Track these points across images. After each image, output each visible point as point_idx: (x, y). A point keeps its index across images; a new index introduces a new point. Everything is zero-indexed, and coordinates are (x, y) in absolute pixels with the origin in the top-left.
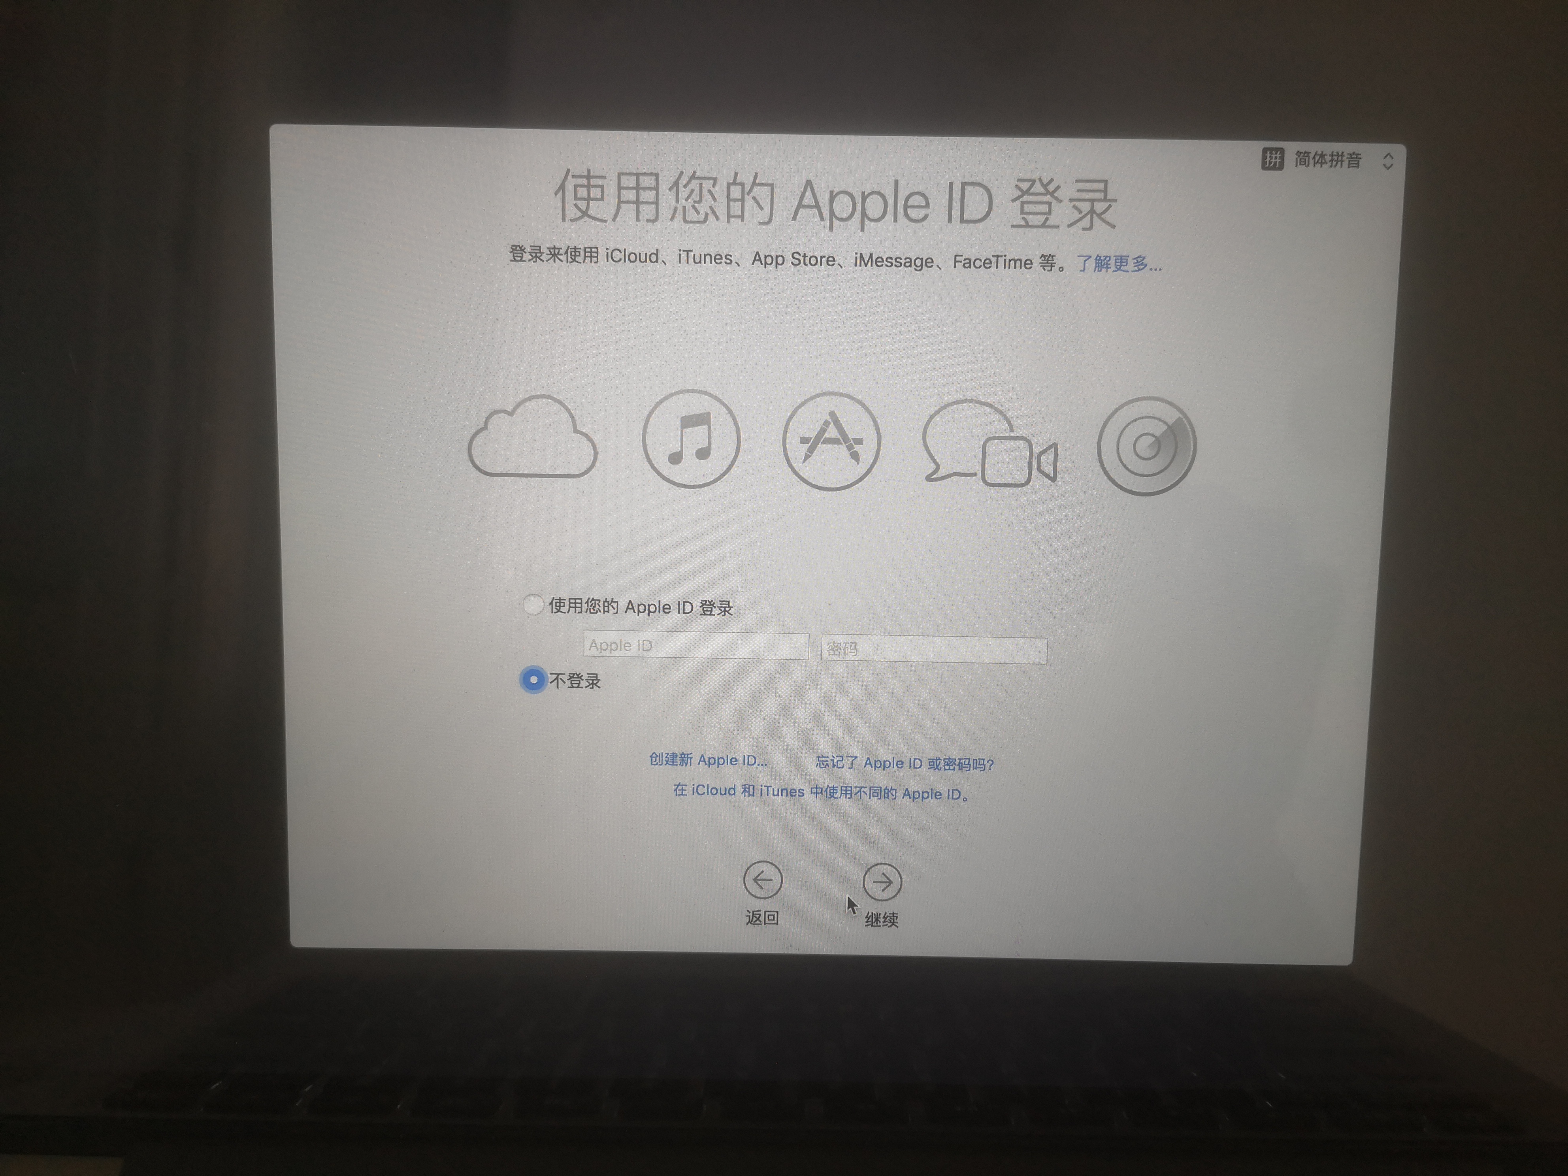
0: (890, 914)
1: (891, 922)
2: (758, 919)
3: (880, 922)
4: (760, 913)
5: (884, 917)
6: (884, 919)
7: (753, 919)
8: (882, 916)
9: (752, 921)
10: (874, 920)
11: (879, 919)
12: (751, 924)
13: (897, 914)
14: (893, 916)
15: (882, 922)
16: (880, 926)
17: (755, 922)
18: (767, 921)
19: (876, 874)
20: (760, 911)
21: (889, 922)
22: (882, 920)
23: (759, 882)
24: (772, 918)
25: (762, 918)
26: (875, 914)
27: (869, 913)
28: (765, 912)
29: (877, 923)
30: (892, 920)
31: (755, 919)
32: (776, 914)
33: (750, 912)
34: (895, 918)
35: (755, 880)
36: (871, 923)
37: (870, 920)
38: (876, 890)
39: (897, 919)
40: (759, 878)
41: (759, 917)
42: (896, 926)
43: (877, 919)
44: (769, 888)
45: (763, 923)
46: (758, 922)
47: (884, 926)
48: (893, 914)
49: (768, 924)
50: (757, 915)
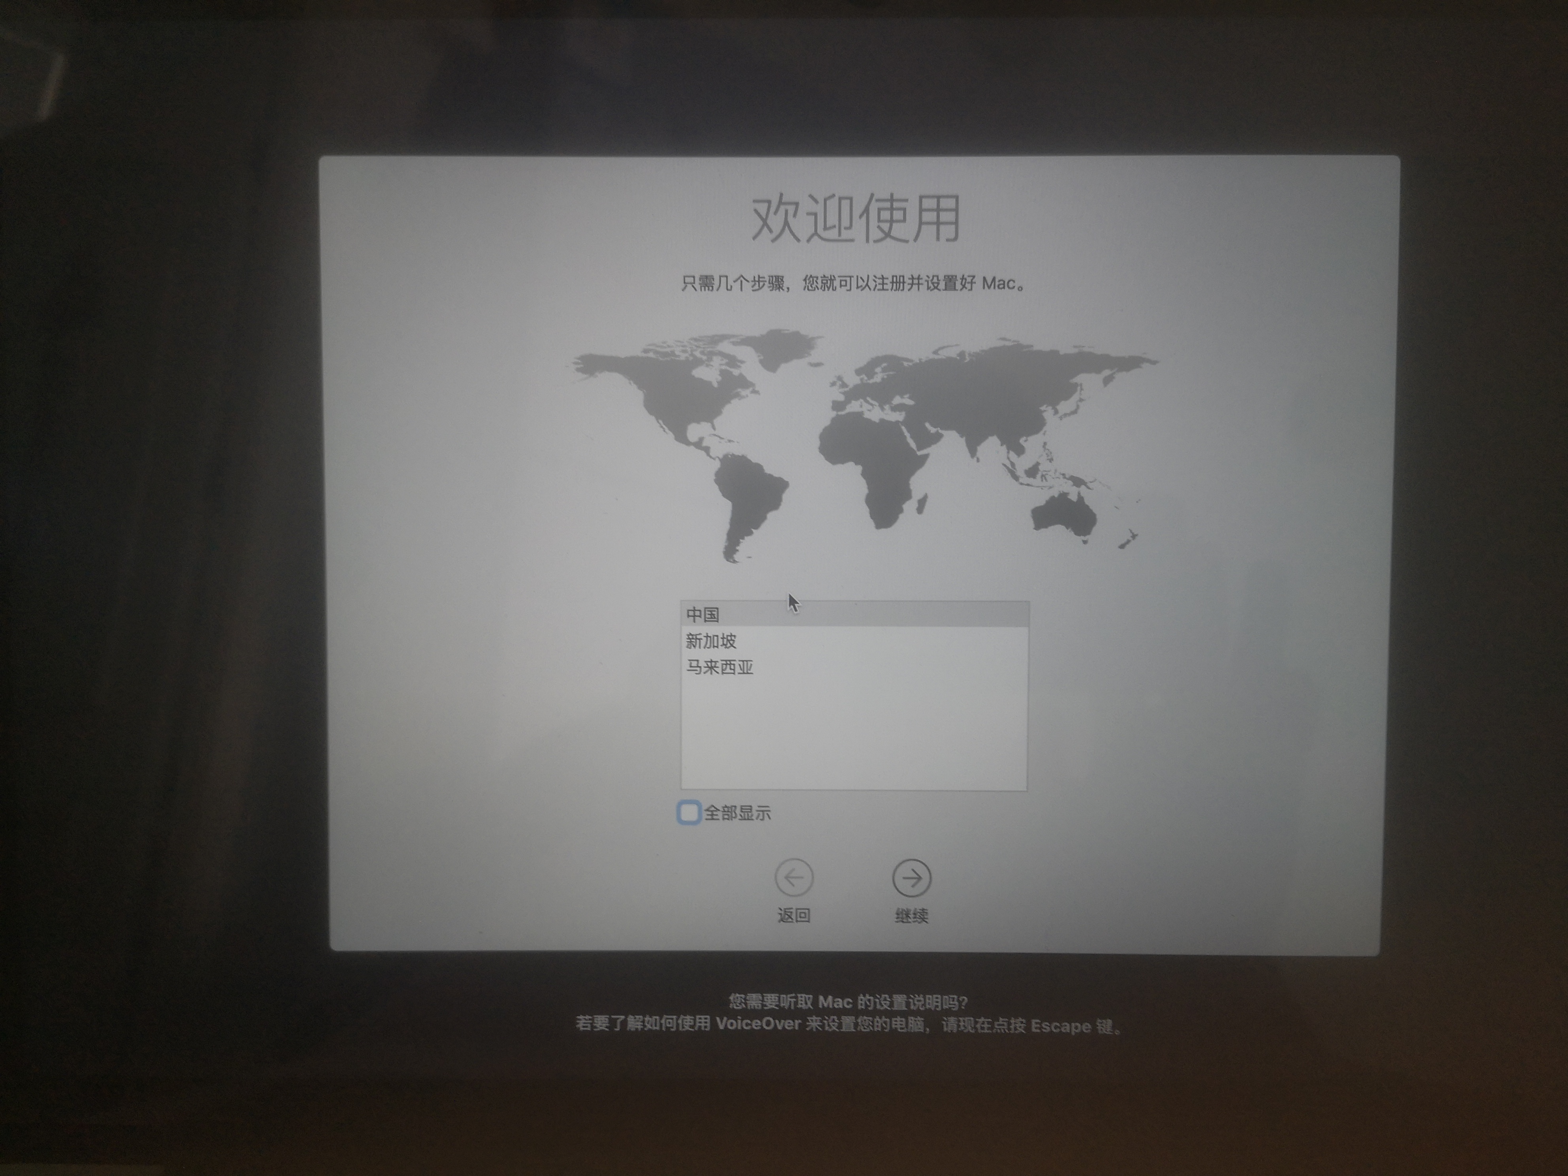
0: (920, 910)
1: (921, 918)
2: (790, 917)
3: (910, 918)
4: (791, 910)
5: (914, 913)
6: (914, 915)
7: (784, 916)
8: (912, 912)
9: (784, 919)
10: (904, 916)
11: (909, 915)
12: (783, 921)
13: (927, 910)
14: (923, 912)
15: (912, 918)
16: (910, 922)
18: (799, 919)
19: (906, 870)
20: (792, 908)
21: (919, 918)
22: (912, 916)
23: (790, 879)
24: (804, 915)
25: (794, 917)
26: (905, 911)
27: (899, 909)
28: (797, 909)
29: (907, 919)
30: (922, 916)
31: (786, 917)
32: (807, 911)
33: (781, 910)
35: (787, 877)
36: (901, 919)
37: (901, 916)
38: (905, 886)
39: (926, 915)
40: (790, 876)
41: (791, 915)
42: (926, 922)
43: (907, 916)
44: (801, 886)
45: (794, 921)
46: (790, 920)
47: (914, 922)
48: (923, 910)
49: (799, 921)
50: (789, 912)
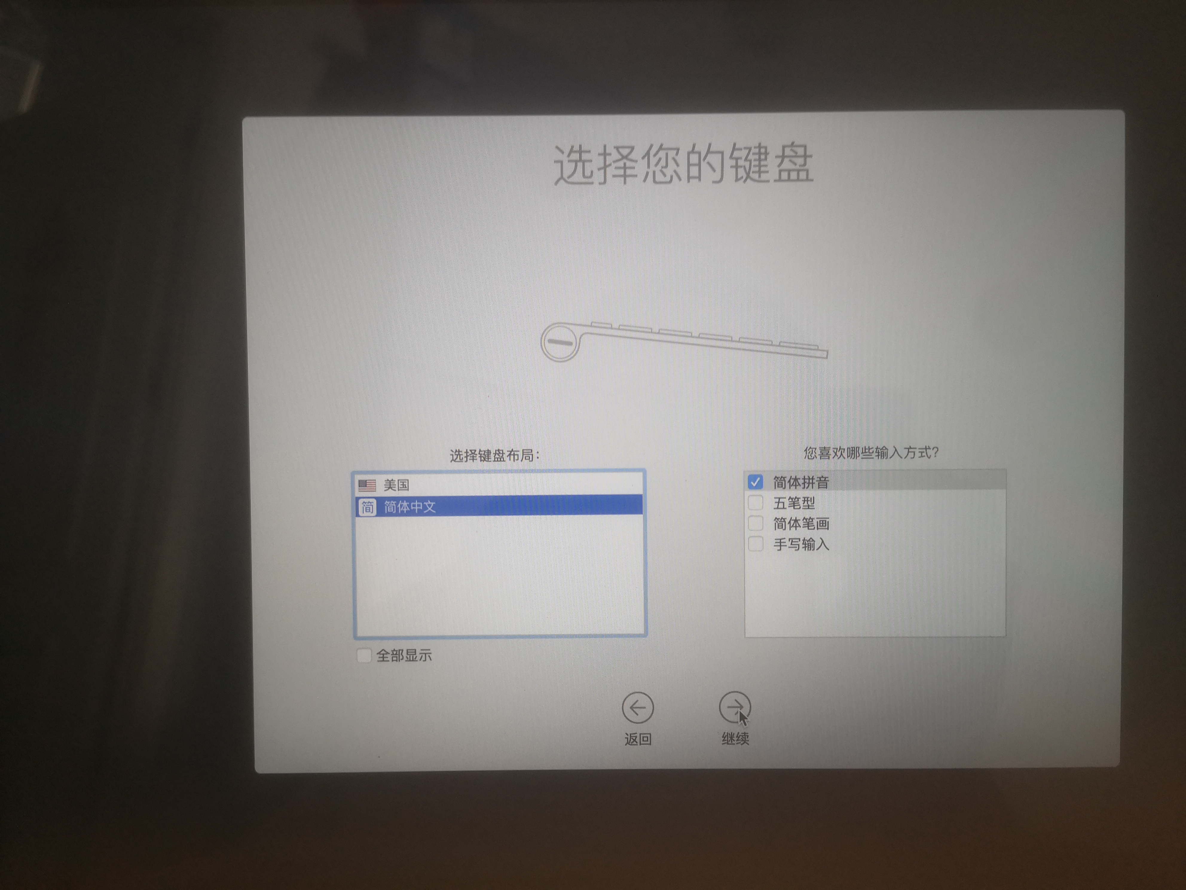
0: (742, 733)
1: (743, 740)
2: (635, 740)
3: (734, 740)
4: (636, 735)
5: (737, 737)
6: (737, 738)
7: (630, 740)
8: (735, 736)
9: (630, 742)
10: (729, 739)
11: (733, 738)
12: (629, 744)
13: (748, 733)
14: (745, 735)
15: (736, 741)
16: (734, 744)
17: (632, 743)
18: (642, 742)
19: (730, 700)
20: (636, 733)
21: (741, 741)
22: (735, 739)
23: (635, 710)
24: (646, 739)
25: (638, 740)
26: (730, 734)
27: (725, 733)
28: (640, 734)
29: (732, 741)
30: (744, 738)
31: (632, 740)
32: (649, 736)
33: (628, 735)
34: (746, 737)
35: (632, 708)
36: (726, 741)
37: (726, 739)
38: (730, 714)
39: (747, 738)
40: (634, 706)
41: (636, 739)
42: (747, 743)
43: (731, 738)
44: (643, 714)
45: (639, 744)
46: (635, 743)
47: (737, 743)
48: (745, 733)
49: (643, 744)
50: (634, 737)
